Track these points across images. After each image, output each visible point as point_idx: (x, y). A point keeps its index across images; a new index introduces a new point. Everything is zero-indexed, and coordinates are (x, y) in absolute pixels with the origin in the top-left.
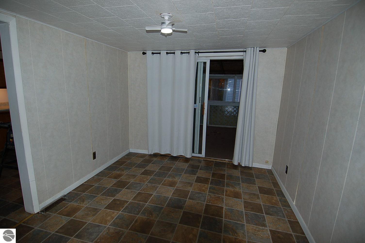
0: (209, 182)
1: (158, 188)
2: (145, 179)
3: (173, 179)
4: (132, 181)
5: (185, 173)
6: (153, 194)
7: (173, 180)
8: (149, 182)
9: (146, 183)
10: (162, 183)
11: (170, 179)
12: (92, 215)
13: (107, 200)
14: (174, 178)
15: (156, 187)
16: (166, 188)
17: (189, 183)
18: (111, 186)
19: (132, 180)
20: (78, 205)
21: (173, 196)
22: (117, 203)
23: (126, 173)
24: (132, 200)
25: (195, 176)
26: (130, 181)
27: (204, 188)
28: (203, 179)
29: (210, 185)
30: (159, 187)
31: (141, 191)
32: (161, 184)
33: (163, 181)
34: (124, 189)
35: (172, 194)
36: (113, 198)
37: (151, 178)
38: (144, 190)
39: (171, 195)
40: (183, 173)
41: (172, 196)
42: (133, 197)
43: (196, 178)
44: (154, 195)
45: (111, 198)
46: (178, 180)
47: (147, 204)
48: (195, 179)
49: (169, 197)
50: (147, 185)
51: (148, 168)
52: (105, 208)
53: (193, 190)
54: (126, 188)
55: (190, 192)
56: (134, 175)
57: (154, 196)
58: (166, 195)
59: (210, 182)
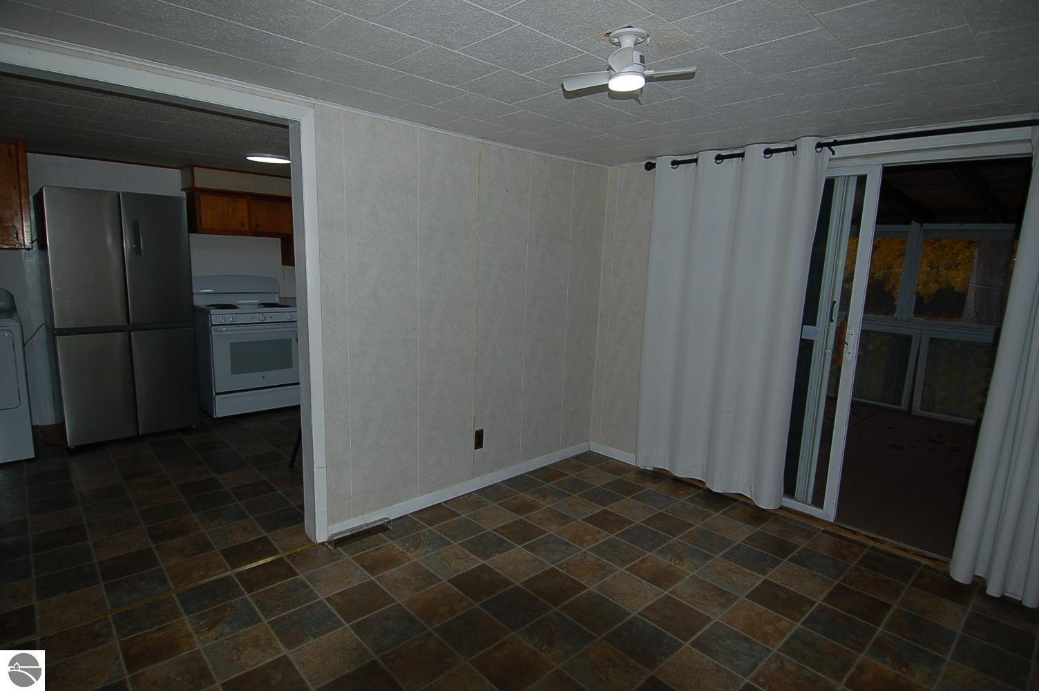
0: (803, 614)
1: (611, 576)
2: (588, 538)
3: (675, 562)
4: (552, 532)
5: (727, 556)
6: (587, 588)
7: (671, 565)
8: (597, 550)
9: (585, 550)
10: (633, 563)
11: (665, 561)
12: (413, 587)
13: (466, 561)
14: (678, 562)
15: (608, 568)
16: (638, 583)
17: (723, 593)
18: (495, 528)
19: (552, 530)
20: (402, 552)
21: (644, 616)
22: (483, 578)
23: (549, 504)
24: (522, 583)
25: (757, 578)
26: (547, 531)
27: (769, 629)
28: (784, 596)
29: (802, 627)
30: (615, 574)
31: (560, 566)
32: (627, 566)
33: (639, 557)
34: (520, 547)
35: (645, 606)
36: (482, 562)
37: (610, 537)
38: (570, 568)
39: (640, 610)
40: (720, 555)
41: (640, 614)
42: (531, 576)
43: (758, 583)
44: (590, 592)
45: (477, 559)
46: (688, 572)
47: (556, 609)
48: (754, 587)
49: (629, 614)
50: (586, 556)
51: (614, 507)
52: (449, 581)
53: (723, 620)
54: (527, 547)
55: (713, 622)
56: (567, 517)
57: (585, 594)
58: (623, 604)
59: (806, 616)
